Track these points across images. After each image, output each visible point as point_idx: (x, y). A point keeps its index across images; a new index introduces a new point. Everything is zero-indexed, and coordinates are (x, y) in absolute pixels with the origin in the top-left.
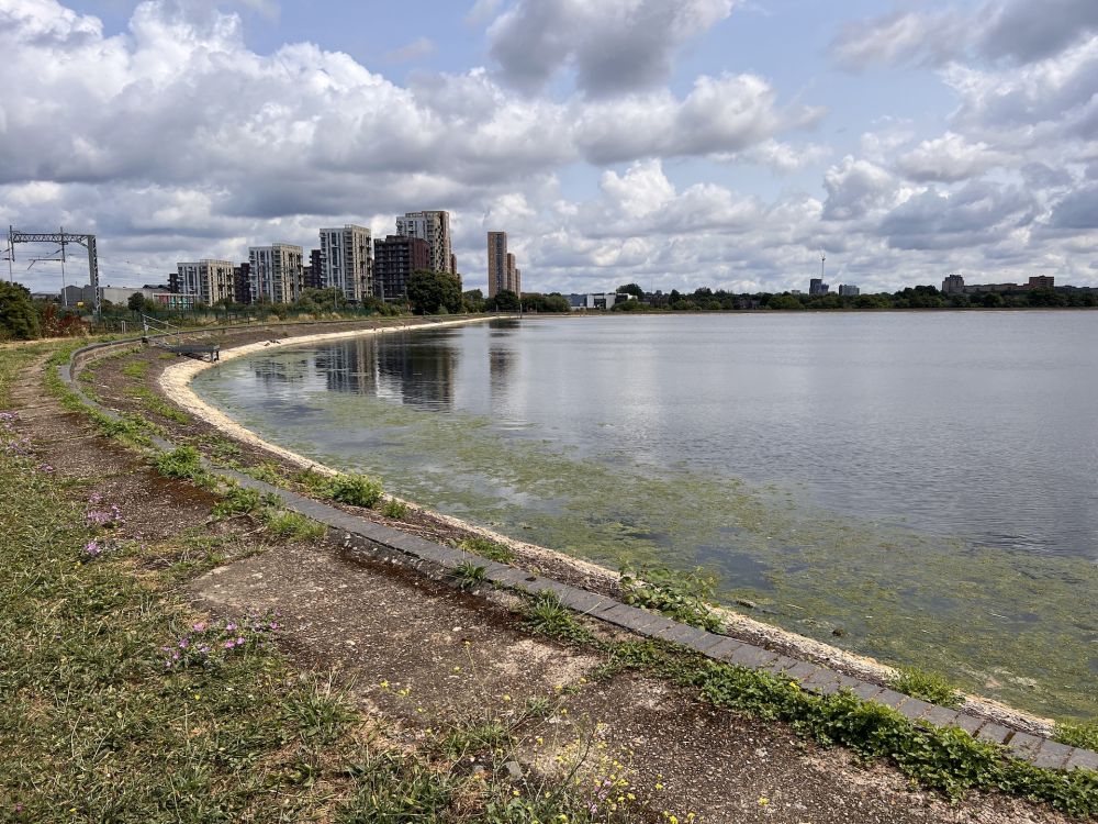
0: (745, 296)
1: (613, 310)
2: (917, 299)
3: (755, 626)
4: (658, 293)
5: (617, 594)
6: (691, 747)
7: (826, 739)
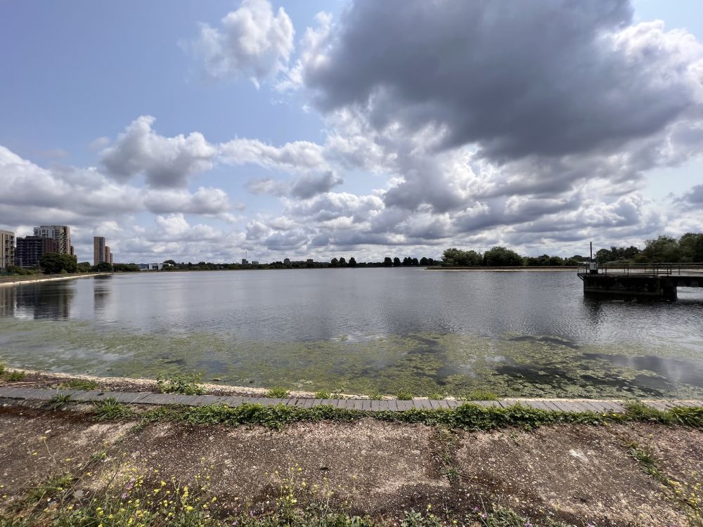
0: (219, 265)
1: (162, 270)
2: (276, 266)
3: (219, 387)
4: (183, 263)
5: (155, 390)
6: (180, 447)
7: (237, 424)
